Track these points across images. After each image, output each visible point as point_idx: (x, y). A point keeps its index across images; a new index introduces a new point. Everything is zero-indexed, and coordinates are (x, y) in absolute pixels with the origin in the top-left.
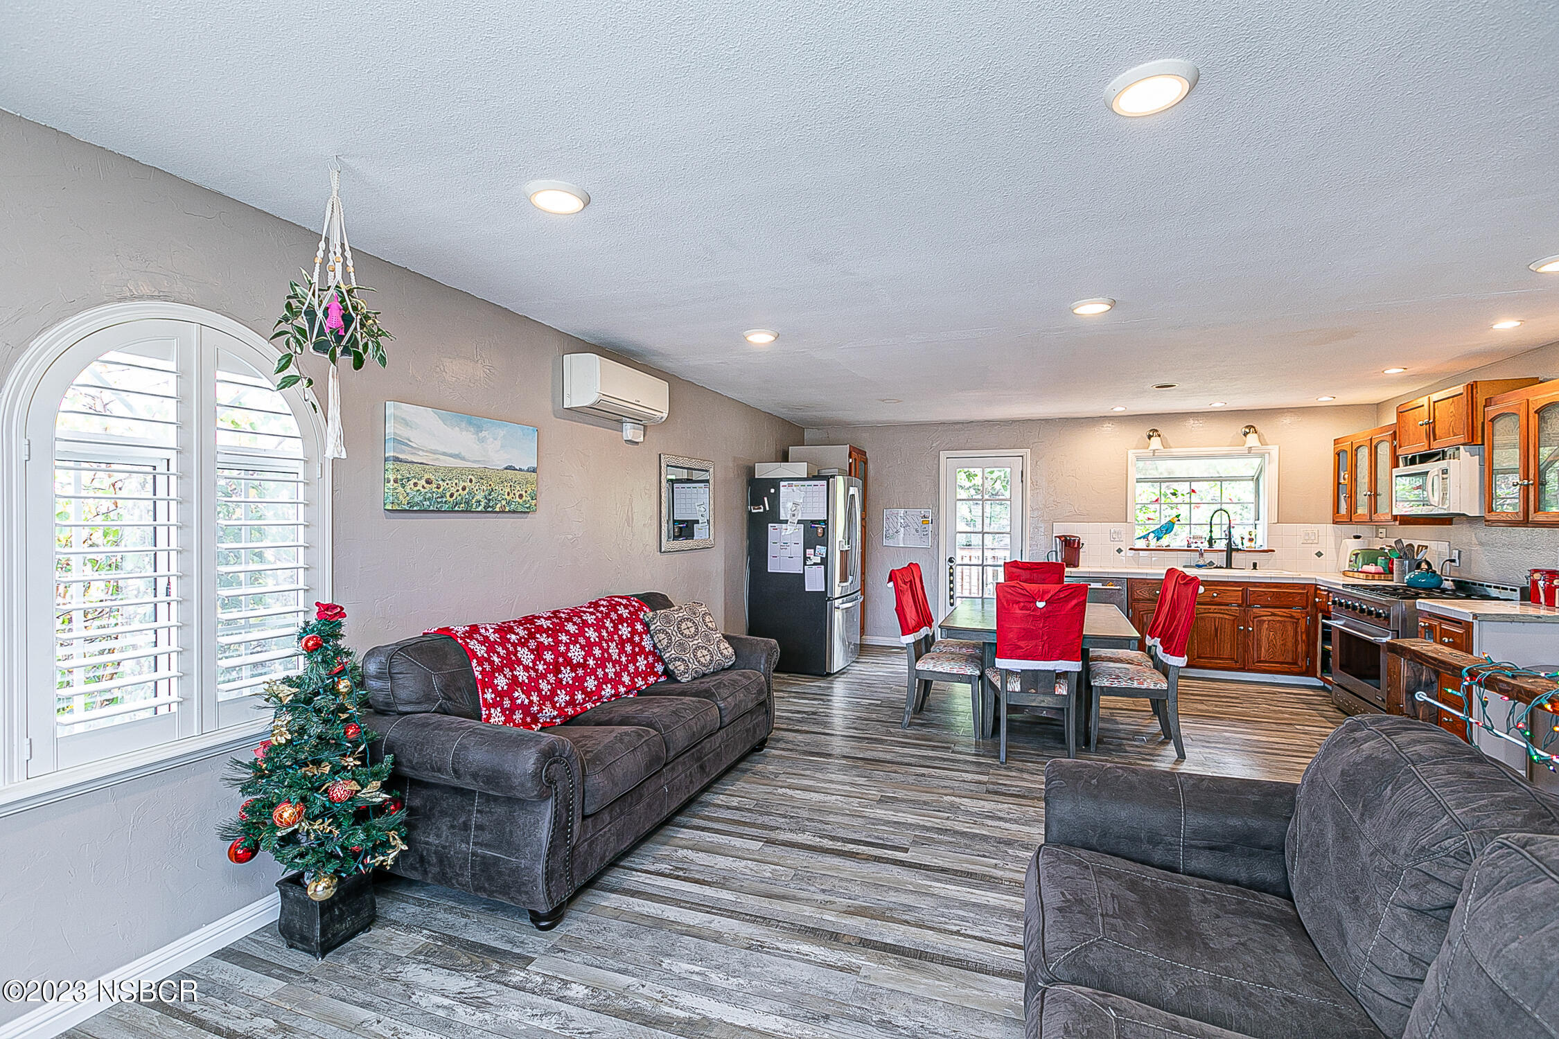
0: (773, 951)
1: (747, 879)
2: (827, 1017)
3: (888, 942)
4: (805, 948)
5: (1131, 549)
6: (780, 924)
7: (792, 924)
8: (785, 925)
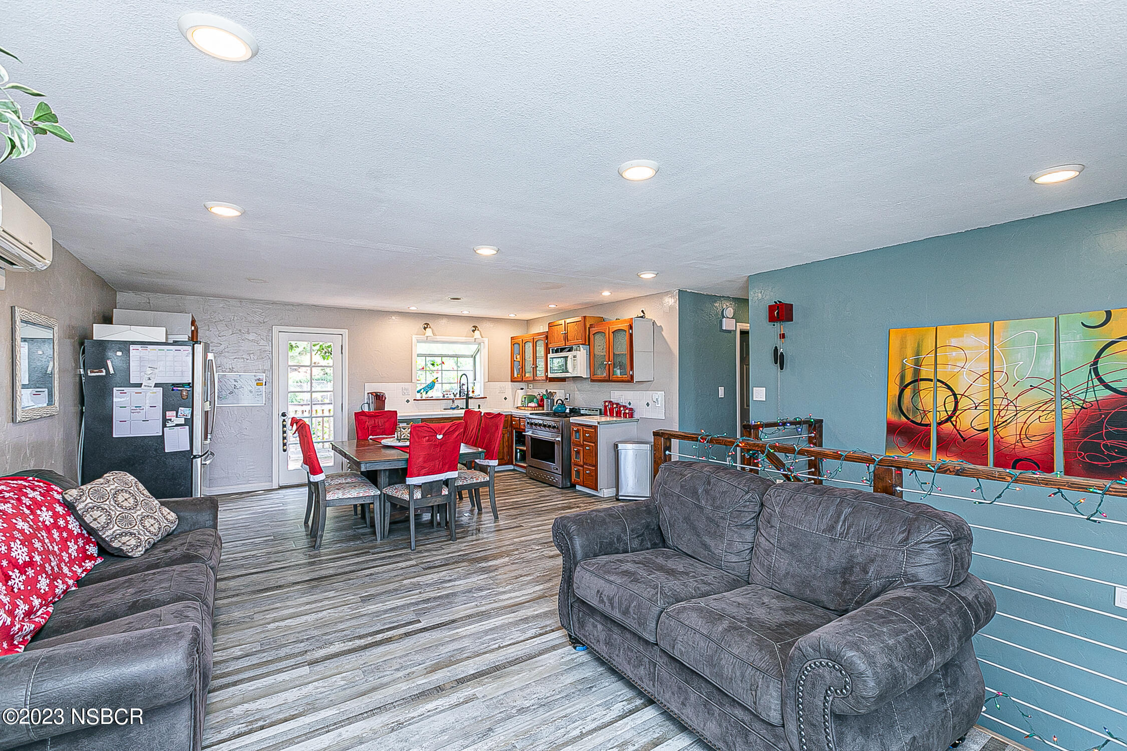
0: (411, 721)
1: (330, 694)
2: (490, 729)
3: (472, 673)
4: (430, 706)
5: (414, 400)
6: (394, 704)
7: (403, 699)
8: (398, 703)
